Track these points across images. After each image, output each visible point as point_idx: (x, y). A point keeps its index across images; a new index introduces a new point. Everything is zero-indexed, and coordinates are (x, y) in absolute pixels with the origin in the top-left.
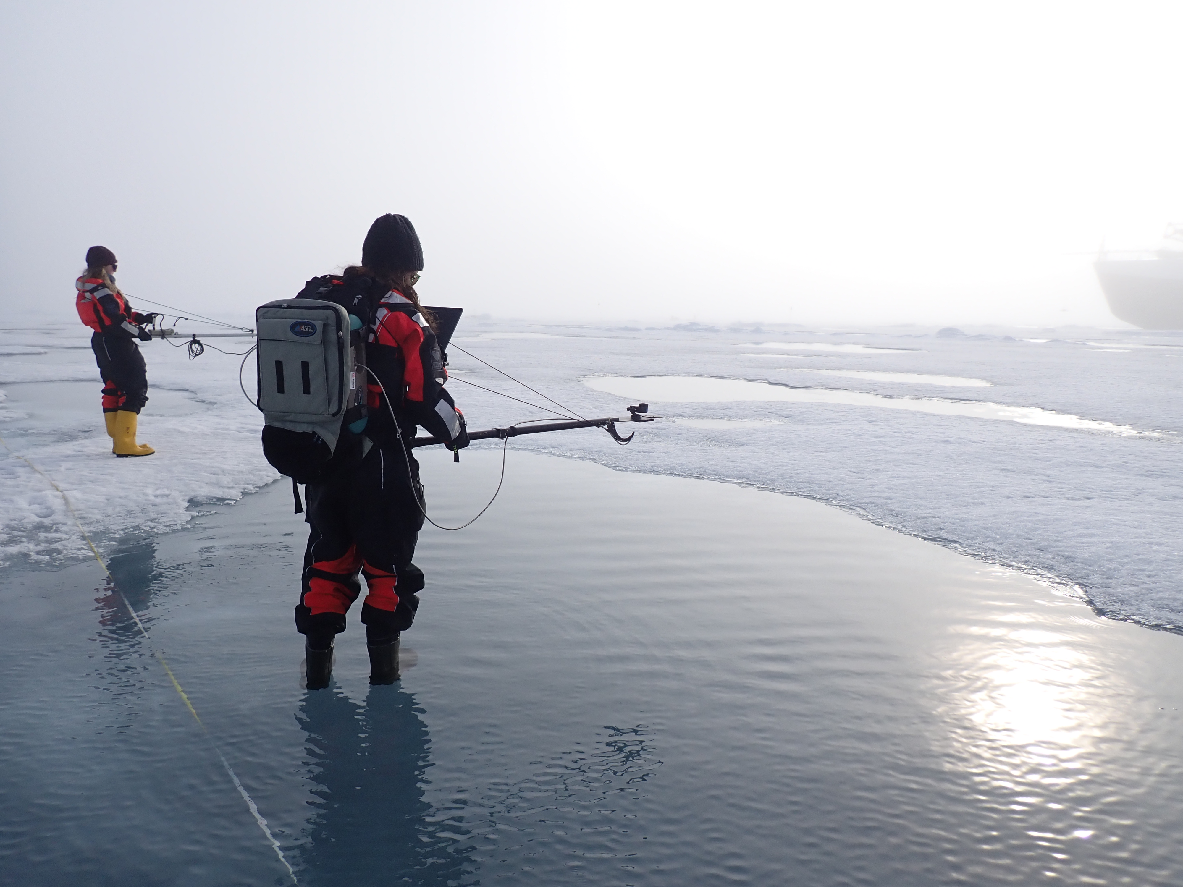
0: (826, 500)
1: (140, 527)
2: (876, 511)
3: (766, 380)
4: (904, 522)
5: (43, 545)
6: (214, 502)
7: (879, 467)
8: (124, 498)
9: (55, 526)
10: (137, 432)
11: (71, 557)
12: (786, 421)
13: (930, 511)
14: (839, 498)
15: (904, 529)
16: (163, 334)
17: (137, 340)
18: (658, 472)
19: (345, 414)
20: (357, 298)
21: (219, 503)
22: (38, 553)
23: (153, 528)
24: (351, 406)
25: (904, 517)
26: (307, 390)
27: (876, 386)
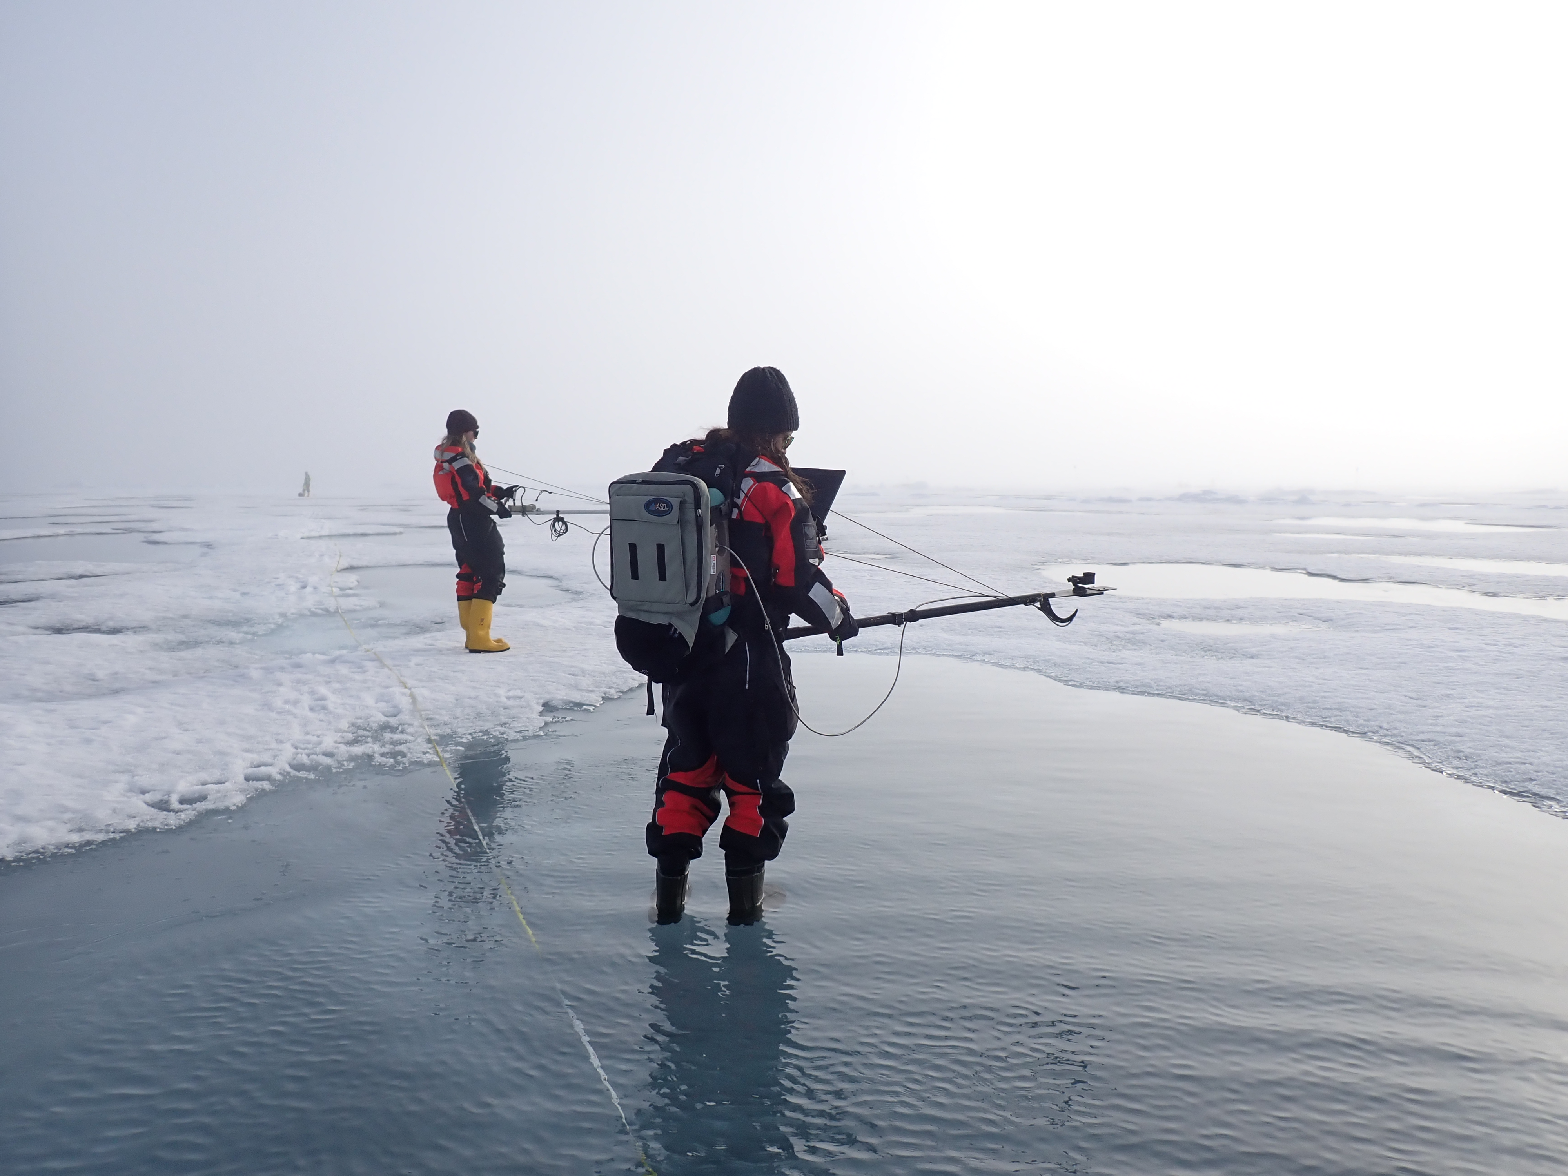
0: (1363, 734)
1: (489, 732)
2: (1434, 751)
3: (1304, 569)
4: (1474, 769)
5: (388, 746)
6: (571, 707)
7: (1452, 692)
8: (474, 698)
9: (400, 726)
10: (492, 625)
11: (416, 761)
12: (1324, 626)
13: (1519, 755)
14: (1382, 732)
15: (1474, 778)
16: (524, 510)
17: (495, 517)
18: (1124, 689)
19: (704, 603)
20: (719, 468)
21: (576, 708)
22: (383, 755)
23: (503, 734)
24: (712, 593)
25: (1476, 761)
26: (662, 577)
27: (1473, 578)
